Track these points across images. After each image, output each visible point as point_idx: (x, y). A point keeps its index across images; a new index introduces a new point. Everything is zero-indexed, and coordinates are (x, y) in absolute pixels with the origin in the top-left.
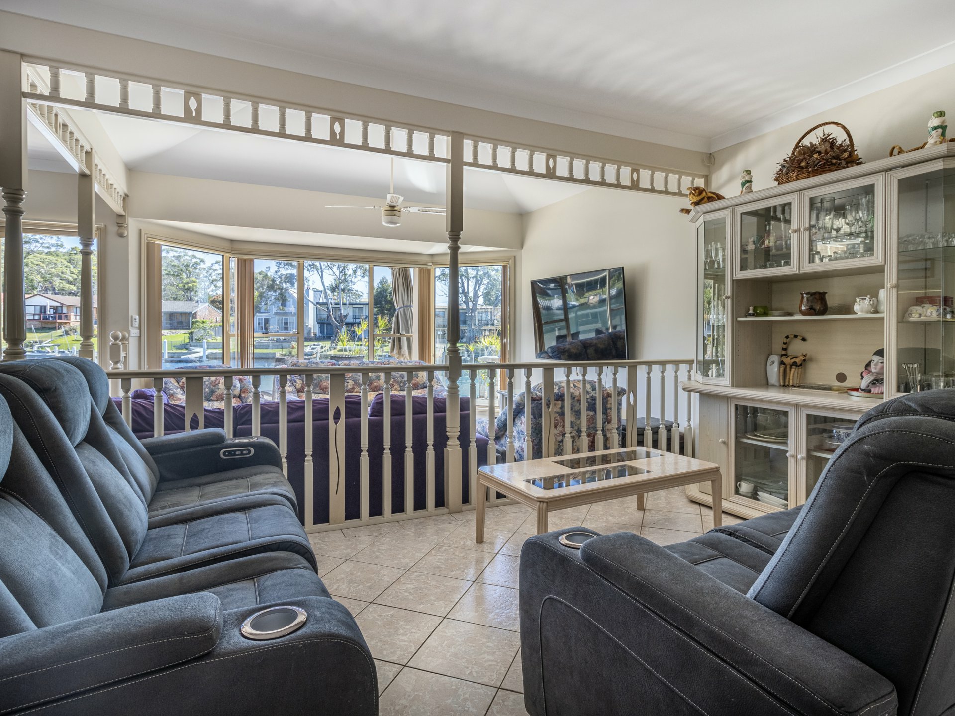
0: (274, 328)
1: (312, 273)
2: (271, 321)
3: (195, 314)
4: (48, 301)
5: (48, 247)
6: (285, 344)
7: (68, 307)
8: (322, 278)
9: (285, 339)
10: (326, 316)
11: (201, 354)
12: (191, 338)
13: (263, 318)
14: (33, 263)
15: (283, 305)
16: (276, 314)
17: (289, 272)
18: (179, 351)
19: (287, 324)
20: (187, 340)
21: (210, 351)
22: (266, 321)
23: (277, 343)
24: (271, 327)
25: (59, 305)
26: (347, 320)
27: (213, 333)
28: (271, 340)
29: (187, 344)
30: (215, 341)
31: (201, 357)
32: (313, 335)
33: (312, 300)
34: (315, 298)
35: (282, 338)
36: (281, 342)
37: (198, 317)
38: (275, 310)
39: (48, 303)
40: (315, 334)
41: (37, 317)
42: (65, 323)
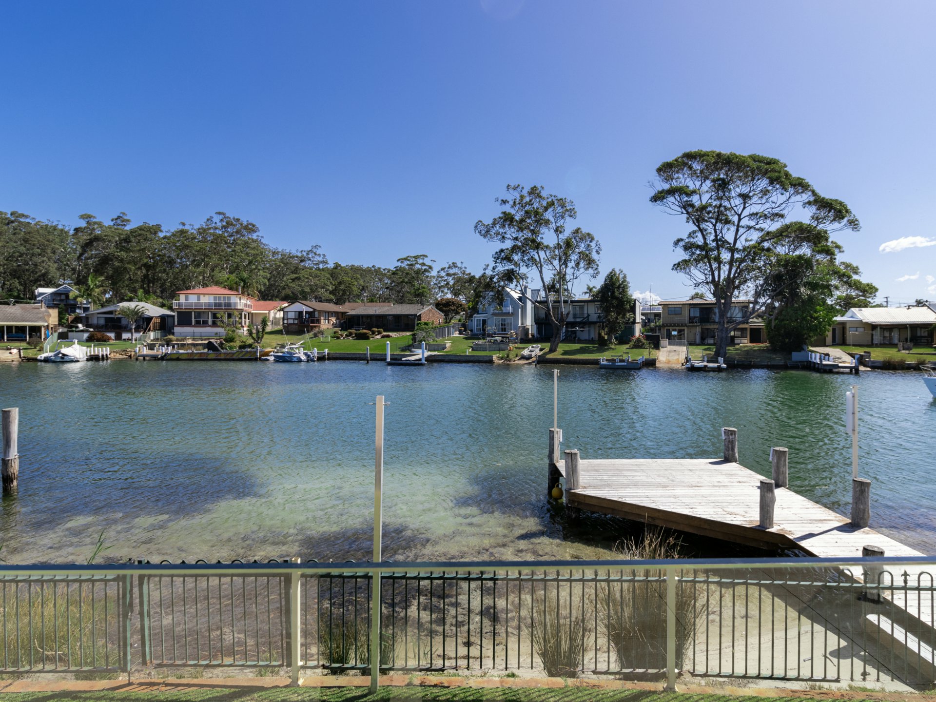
0: (492, 329)
1: (530, 268)
2: (489, 322)
3: (419, 318)
4: (304, 307)
5: (317, 264)
6: (502, 346)
7: (320, 312)
8: (541, 272)
9: (502, 341)
10: (544, 316)
11: (420, 356)
12: (414, 340)
13: (481, 319)
14: (303, 277)
15: (501, 304)
16: (494, 314)
17: (507, 268)
18: (403, 353)
19: (505, 325)
20: (411, 342)
21: (430, 353)
22: (484, 322)
23: (494, 346)
24: (489, 328)
25: (312, 310)
26: (568, 320)
27: (434, 334)
28: (489, 342)
29: (410, 346)
30: (435, 343)
31: (420, 360)
32: (530, 337)
33: (530, 298)
34: (532, 296)
35: (500, 339)
36: (499, 344)
37: (422, 319)
38: (492, 310)
39: (305, 309)
40: (533, 335)
41: (296, 322)
42: (315, 327)
